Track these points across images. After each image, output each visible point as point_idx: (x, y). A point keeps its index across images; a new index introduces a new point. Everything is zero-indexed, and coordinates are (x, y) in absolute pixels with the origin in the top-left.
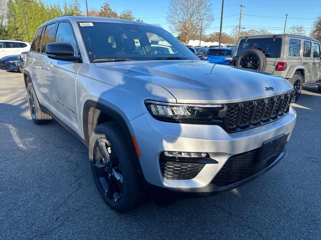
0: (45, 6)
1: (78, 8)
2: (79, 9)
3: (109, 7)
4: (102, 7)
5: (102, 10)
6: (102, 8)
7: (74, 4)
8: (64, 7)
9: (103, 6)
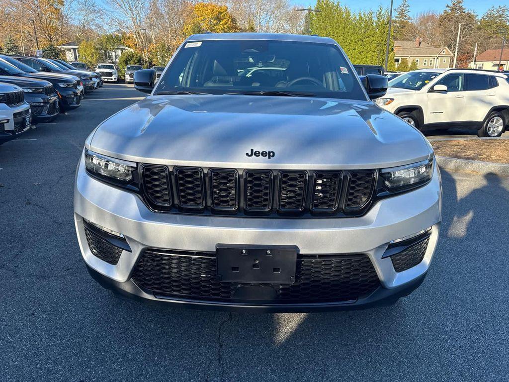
0: (352, 14)
1: (406, 12)
2: (407, 14)
3: (461, 5)
4: (448, 6)
5: (446, 12)
6: (447, 9)
7: (401, 7)
8: (378, 13)
9: (451, 4)
